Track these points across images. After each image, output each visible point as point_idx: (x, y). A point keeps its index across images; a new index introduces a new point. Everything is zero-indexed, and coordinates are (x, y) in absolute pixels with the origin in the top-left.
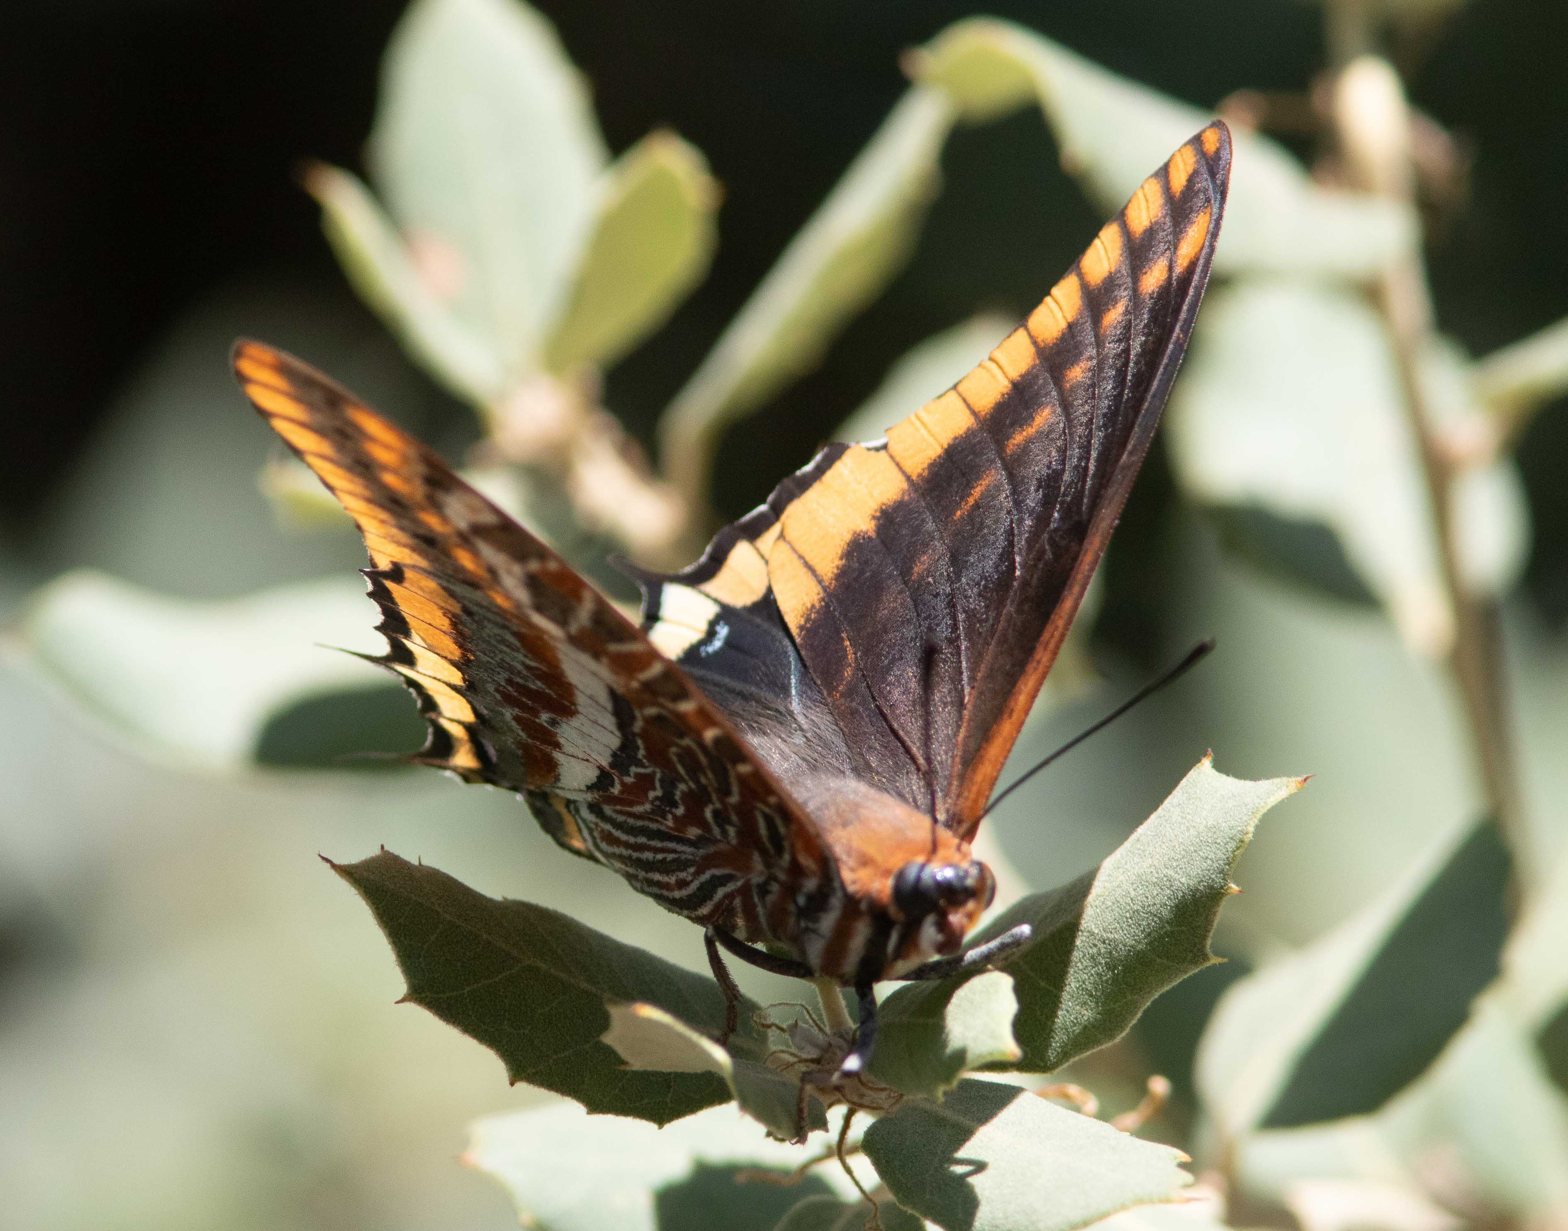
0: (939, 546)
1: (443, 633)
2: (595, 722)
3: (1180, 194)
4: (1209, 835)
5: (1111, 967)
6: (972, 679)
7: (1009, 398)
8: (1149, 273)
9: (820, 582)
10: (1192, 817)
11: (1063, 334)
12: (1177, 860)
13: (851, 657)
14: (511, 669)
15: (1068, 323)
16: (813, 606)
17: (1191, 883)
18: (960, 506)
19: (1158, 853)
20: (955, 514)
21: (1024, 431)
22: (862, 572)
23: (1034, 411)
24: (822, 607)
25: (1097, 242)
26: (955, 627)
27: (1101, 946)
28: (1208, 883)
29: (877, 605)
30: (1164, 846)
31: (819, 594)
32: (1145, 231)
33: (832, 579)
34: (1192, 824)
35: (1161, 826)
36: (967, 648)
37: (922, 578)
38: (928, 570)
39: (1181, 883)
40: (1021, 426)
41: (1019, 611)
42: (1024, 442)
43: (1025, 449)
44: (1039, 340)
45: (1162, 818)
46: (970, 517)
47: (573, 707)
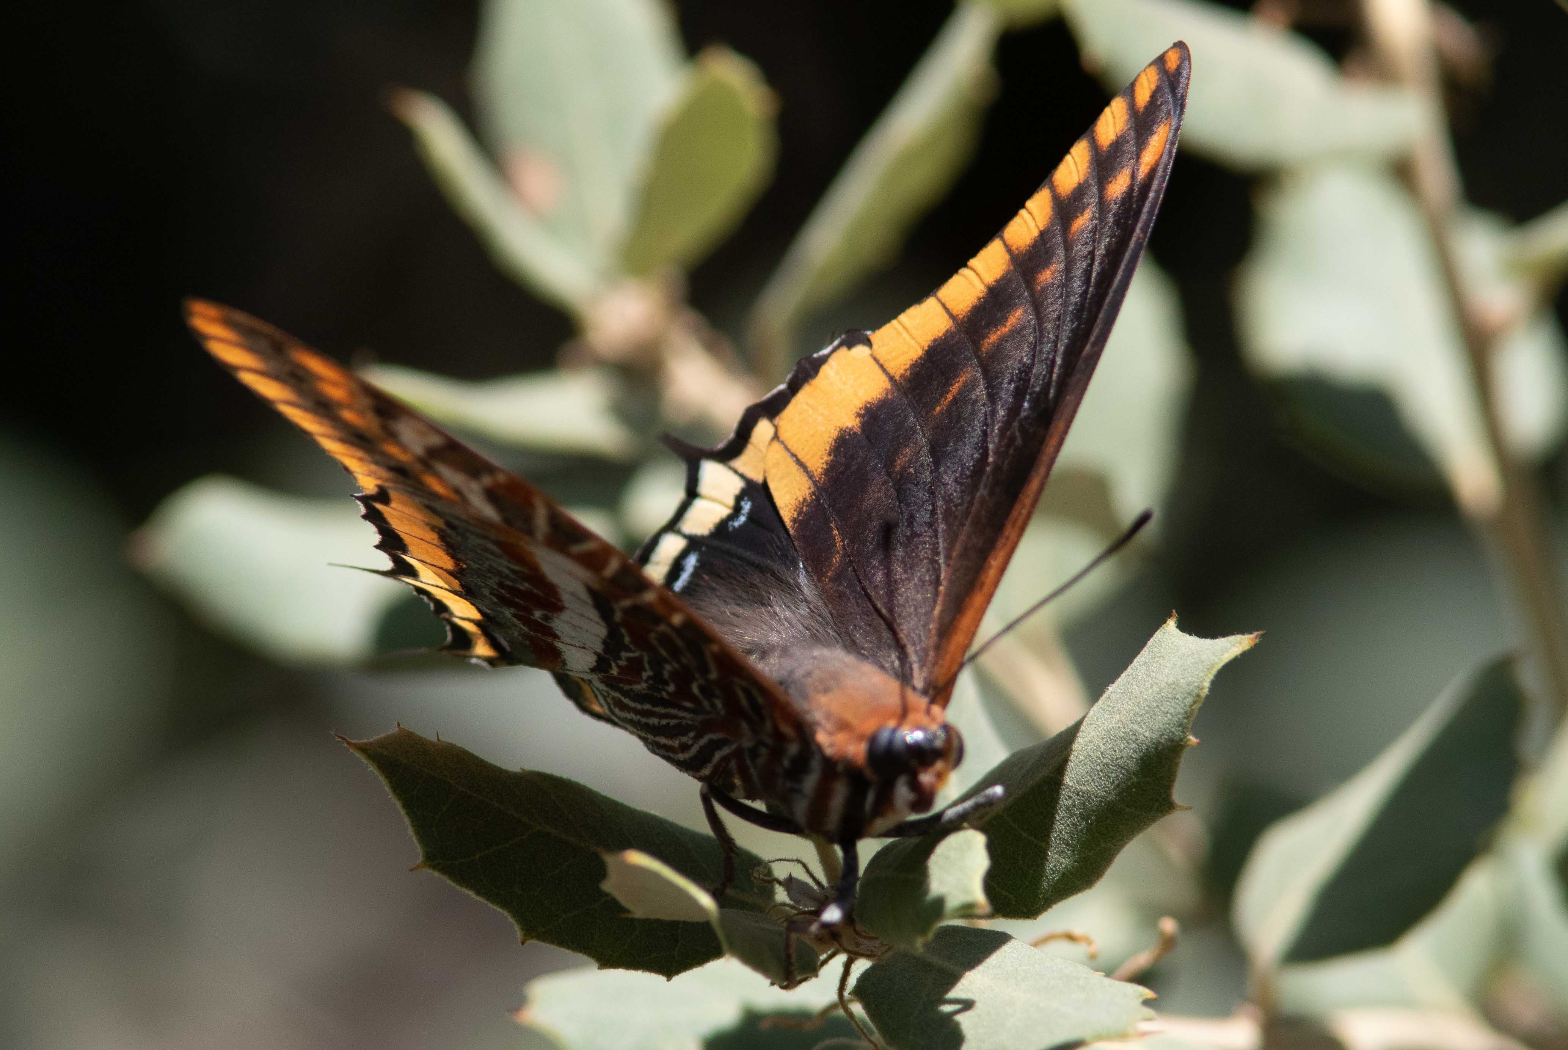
0: (922, 440)
1: (435, 547)
2: (582, 615)
3: (1144, 110)
4: (1169, 692)
5: (1084, 817)
6: (948, 557)
7: (985, 302)
8: (1113, 182)
9: (811, 477)
10: (1156, 674)
11: (1036, 241)
12: (1141, 715)
13: (839, 545)
14: (499, 573)
15: (1041, 232)
16: (805, 500)
17: (1154, 736)
18: (940, 402)
19: (1125, 709)
20: (934, 410)
21: (998, 330)
22: (848, 467)
23: (1008, 312)
24: (812, 501)
25: (1068, 158)
26: (933, 513)
27: (1075, 797)
28: (1168, 736)
29: (862, 496)
30: (1130, 703)
31: (810, 488)
32: (1111, 145)
33: (821, 474)
34: (1156, 682)
35: (1129, 684)
36: (944, 531)
37: (904, 469)
38: (910, 461)
39: (1144, 736)
40: (996, 326)
41: (992, 493)
42: (998, 341)
43: (999, 347)
44: (1014, 248)
45: (1130, 676)
46: (949, 410)
47: (560, 604)
